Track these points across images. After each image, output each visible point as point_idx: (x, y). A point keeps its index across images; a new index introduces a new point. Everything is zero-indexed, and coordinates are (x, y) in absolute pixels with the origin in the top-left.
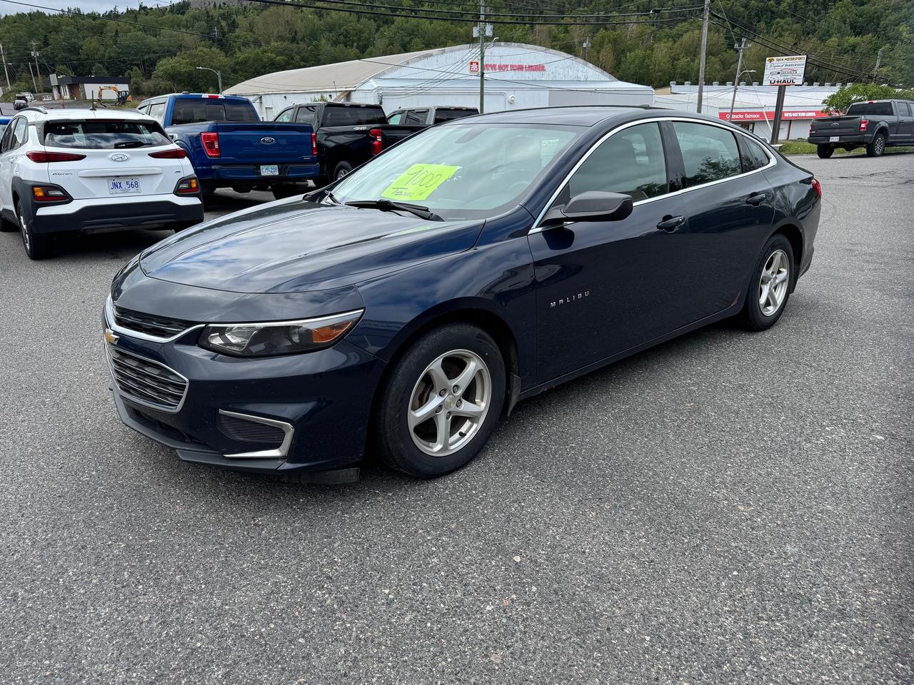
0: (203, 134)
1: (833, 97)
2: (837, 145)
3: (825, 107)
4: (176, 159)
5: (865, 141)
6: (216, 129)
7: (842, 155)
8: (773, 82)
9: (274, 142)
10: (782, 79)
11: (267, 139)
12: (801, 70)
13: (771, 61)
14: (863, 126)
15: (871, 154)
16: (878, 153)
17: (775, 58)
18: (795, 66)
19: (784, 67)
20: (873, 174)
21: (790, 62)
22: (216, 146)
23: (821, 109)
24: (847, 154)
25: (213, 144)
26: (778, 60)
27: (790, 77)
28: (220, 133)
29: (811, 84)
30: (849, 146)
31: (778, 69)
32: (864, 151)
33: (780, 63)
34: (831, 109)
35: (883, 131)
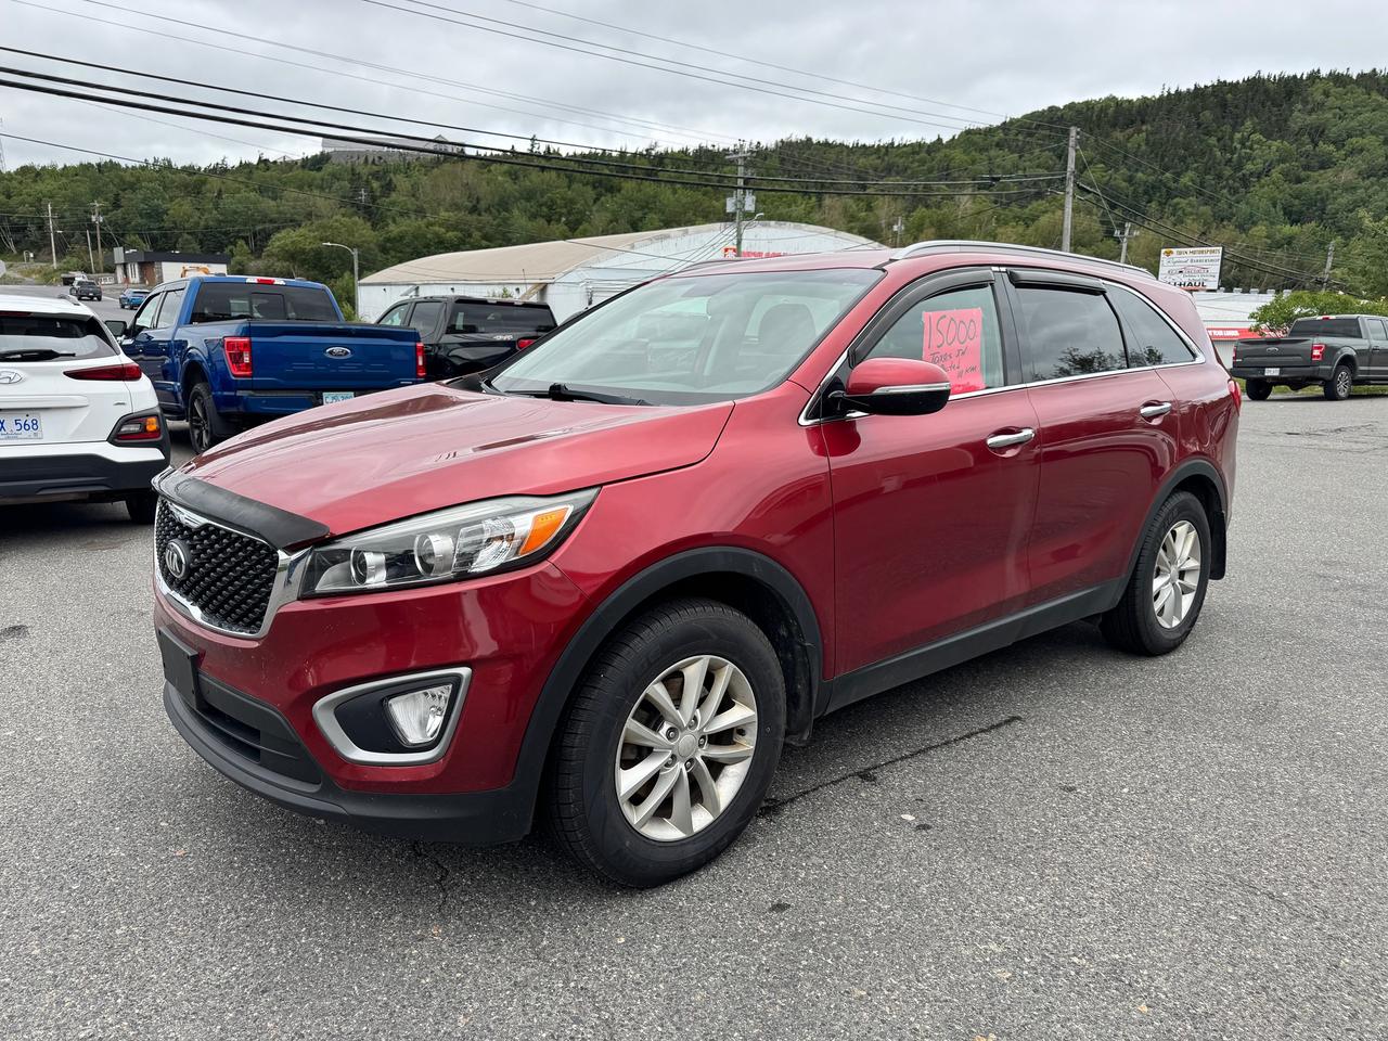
0: (227, 340)
1: (1265, 309)
2: (1277, 381)
3: (1254, 323)
4: (121, 382)
5: (1320, 375)
6: (248, 332)
7: (1286, 397)
9: (349, 356)
10: (1186, 280)
11: (337, 349)
12: (1215, 269)
13: (1168, 254)
14: (1316, 353)
15: (1331, 395)
16: (1342, 394)
17: (1174, 250)
18: (1207, 261)
19: (1189, 263)
20: (1340, 430)
21: (1197, 257)
22: (247, 359)
23: (1247, 326)
24: (1292, 394)
25: (241, 355)
26: (1180, 253)
27: (1198, 278)
28: (253, 339)
29: (1230, 290)
30: (1296, 384)
31: (1179, 267)
32: (1318, 390)
33: (1183, 257)
34: (1263, 326)
35: (1348, 361)
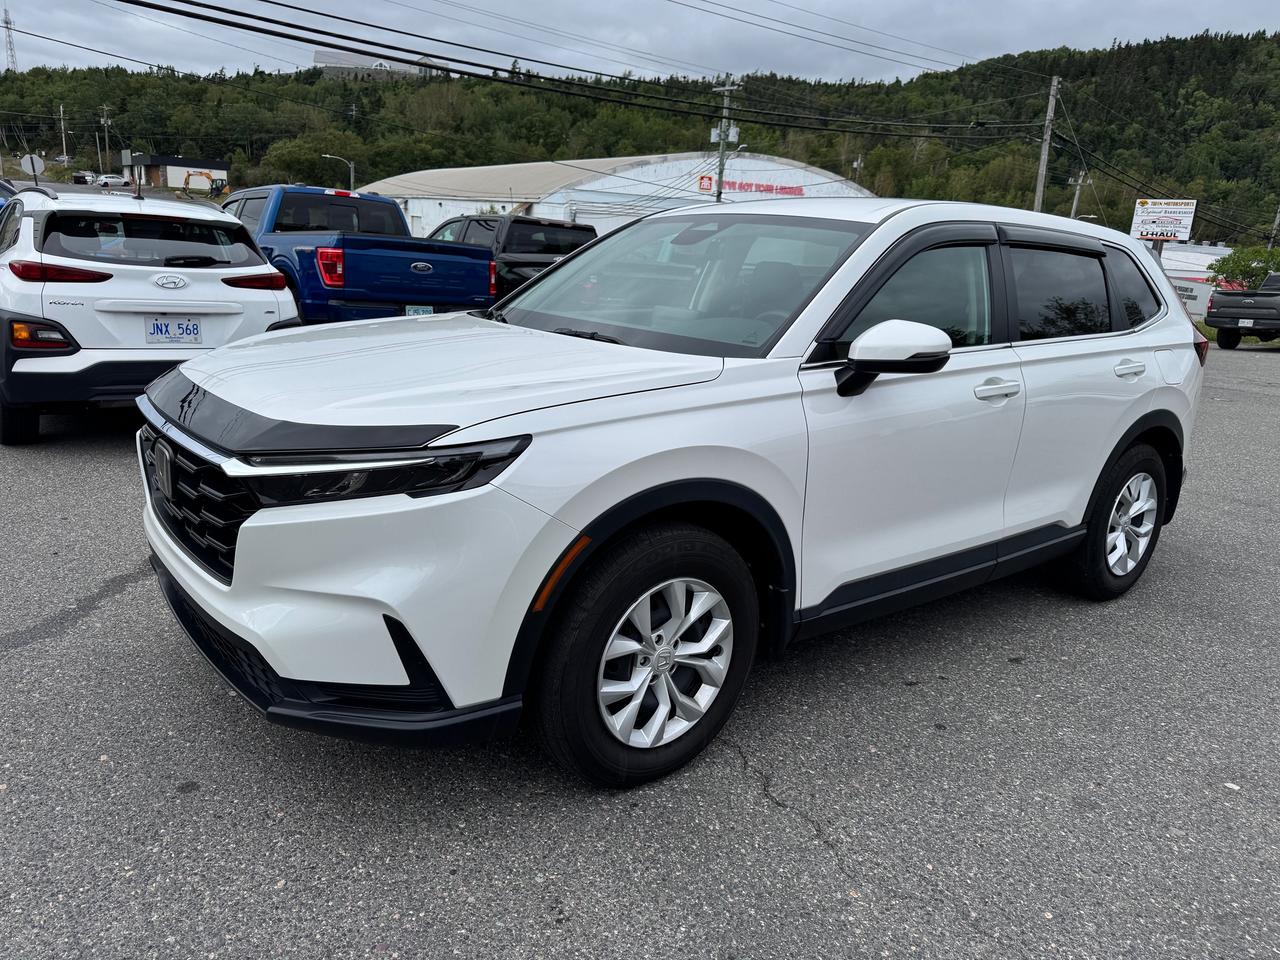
0: (320, 250)
1: (1224, 261)
2: (1249, 332)
3: (1211, 274)
4: (269, 291)
6: (342, 243)
8: (1145, 233)
9: (430, 272)
10: (1158, 230)
11: (420, 264)
12: (1188, 221)
13: (1143, 204)
17: (1149, 201)
18: (1179, 214)
19: (1162, 214)
21: (1172, 208)
22: (340, 270)
23: (1205, 276)
25: (334, 267)
26: (1155, 204)
27: (1170, 228)
28: (347, 251)
29: (1199, 242)
30: (1267, 335)
31: (1152, 217)
33: (1157, 208)
34: (1221, 277)
